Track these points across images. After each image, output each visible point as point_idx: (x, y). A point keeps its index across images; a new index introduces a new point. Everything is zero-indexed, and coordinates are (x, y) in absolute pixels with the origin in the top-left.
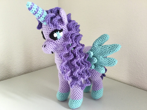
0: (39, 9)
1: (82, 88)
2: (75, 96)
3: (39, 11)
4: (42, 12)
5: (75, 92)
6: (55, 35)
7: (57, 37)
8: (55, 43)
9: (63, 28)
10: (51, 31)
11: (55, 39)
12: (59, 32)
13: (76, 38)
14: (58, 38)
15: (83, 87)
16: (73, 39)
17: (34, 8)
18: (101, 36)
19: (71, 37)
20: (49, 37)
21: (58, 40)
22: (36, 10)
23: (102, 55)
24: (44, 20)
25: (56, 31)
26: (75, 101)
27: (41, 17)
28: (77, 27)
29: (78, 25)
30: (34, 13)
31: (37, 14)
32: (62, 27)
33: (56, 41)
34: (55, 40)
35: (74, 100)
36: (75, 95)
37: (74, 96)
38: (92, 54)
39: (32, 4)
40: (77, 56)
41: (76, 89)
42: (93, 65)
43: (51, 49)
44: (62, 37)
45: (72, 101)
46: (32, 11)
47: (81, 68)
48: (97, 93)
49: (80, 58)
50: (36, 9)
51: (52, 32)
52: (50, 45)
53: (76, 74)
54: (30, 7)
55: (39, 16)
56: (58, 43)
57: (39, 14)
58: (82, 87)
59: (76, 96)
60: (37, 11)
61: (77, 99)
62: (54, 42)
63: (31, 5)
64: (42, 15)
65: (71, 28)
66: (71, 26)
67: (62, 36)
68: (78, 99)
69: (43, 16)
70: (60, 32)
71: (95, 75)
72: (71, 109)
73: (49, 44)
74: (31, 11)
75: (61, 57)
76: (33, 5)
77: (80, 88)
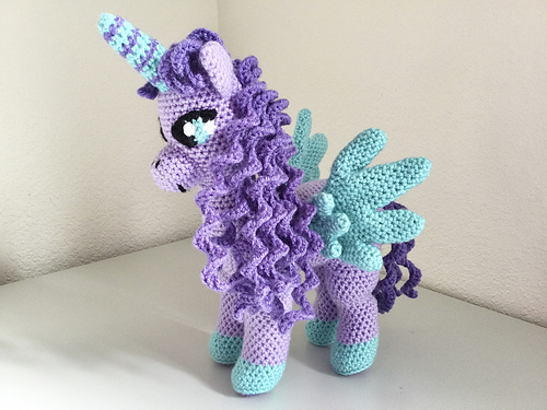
0: (138, 38)
1: (280, 328)
2: (255, 352)
3: (136, 46)
4: (149, 48)
5: (256, 338)
6: (189, 129)
7: (193, 137)
8: (191, 156)
9: (218, 106)
10: (177, 115)
11: (190, 142)
12: (200, 119)
14: (200, 139)
15: (286, 323)
16: (250, 148)
17: (120, 36)
18: (358, 136)
19: (244, 142)
21: (201, 148)
22: (127, 43)
23: (369, 202)
24: (155, 75)
25: (191, 116)
26: (250, 368)
27: (143, 64)
28: (275, 105)
29: (279, 100)
31: (130, 55)
32: (216, 103)
33: (194, 149)
34: (189, 148)
35: (250, 364)
36: (256, 347)
37: (251, 349)
38: (329, 202)
39: (114, 23)
41: (260, 326)
42: (337, 242)
43: (175, 176)
44: (214, 139)
45: (244, 367)
46: (113, 43)
47: (271, 254)
48: (350, 352)
49: (274, 216)
50: (129, 38)
51: (179, 118)
52: (174, 161)
54: (108, 31)
55: (139, 62)
56: (199, 158)
57: (138, 56)
58: (282, 321)
59: (259, 353)
60: (132, 45)
61: (258, 361)
62: (187, 154)
63: (112, 25)
64: (149, 58)
65: (245, 108)
66: (247, 102)
67: (212, 133)
68: (261, 362)
69: (151, 62)
70: (205, 121)
71: (346, 288)
73: (170, 158)
74: (111, 43)
76: (120, 24)
77: (276, 326)
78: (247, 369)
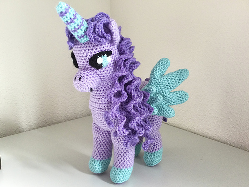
0: (77, 16)
2: (123, 163)
3: (76, 19)
4: (81, 21)
5: (124, 157)
6: (100, 60)
7: (102, 64)
8: (98, 73)
10: (93, 53)
11: (99, 67)
12: (105, 55)
13: (132, 67)
14: (104, 65)
17: (70, 14)
19: (125, 65)
20: (88, 64)
21: (103, 69)
24: (83, 34)
25: (101, 54)
26: (121, 171)
27: (78, 29)
28: (132, 49)
29: (133, 47)
30: (69, 21)
31: (73, 24)
32: (111, 48)
33: (100, 70)
34: (97, 69)
35: (121, 169)
37: (121, 162)
39: (67, 7)
40: (134, 95)
43: (90, 84)
44: (110, 65)
45: (118, 171)
46: (67, 17)
47: (141, 115)
48: (154, 155)
50: (73, 15)
51: (94, 55)
52: (90, 76)
53: (134, 124)
54: (64, 11)
55: (77, 27)
56: (102, 74)
57: (77, 25)
59: (125, 163)
60: (74, 19)
61: (125, 167)
62: (96, 73)
64: (81, 26)
65: (124, 50)
66: (124, 47)
67: (110, 62)
69: (82, 28)
70: (107, 57)
72: (114, 183)
73: (87, 75)
74: (64, 17)
75: (111, 96)
76: (69, 8)
78: (120, 172)
